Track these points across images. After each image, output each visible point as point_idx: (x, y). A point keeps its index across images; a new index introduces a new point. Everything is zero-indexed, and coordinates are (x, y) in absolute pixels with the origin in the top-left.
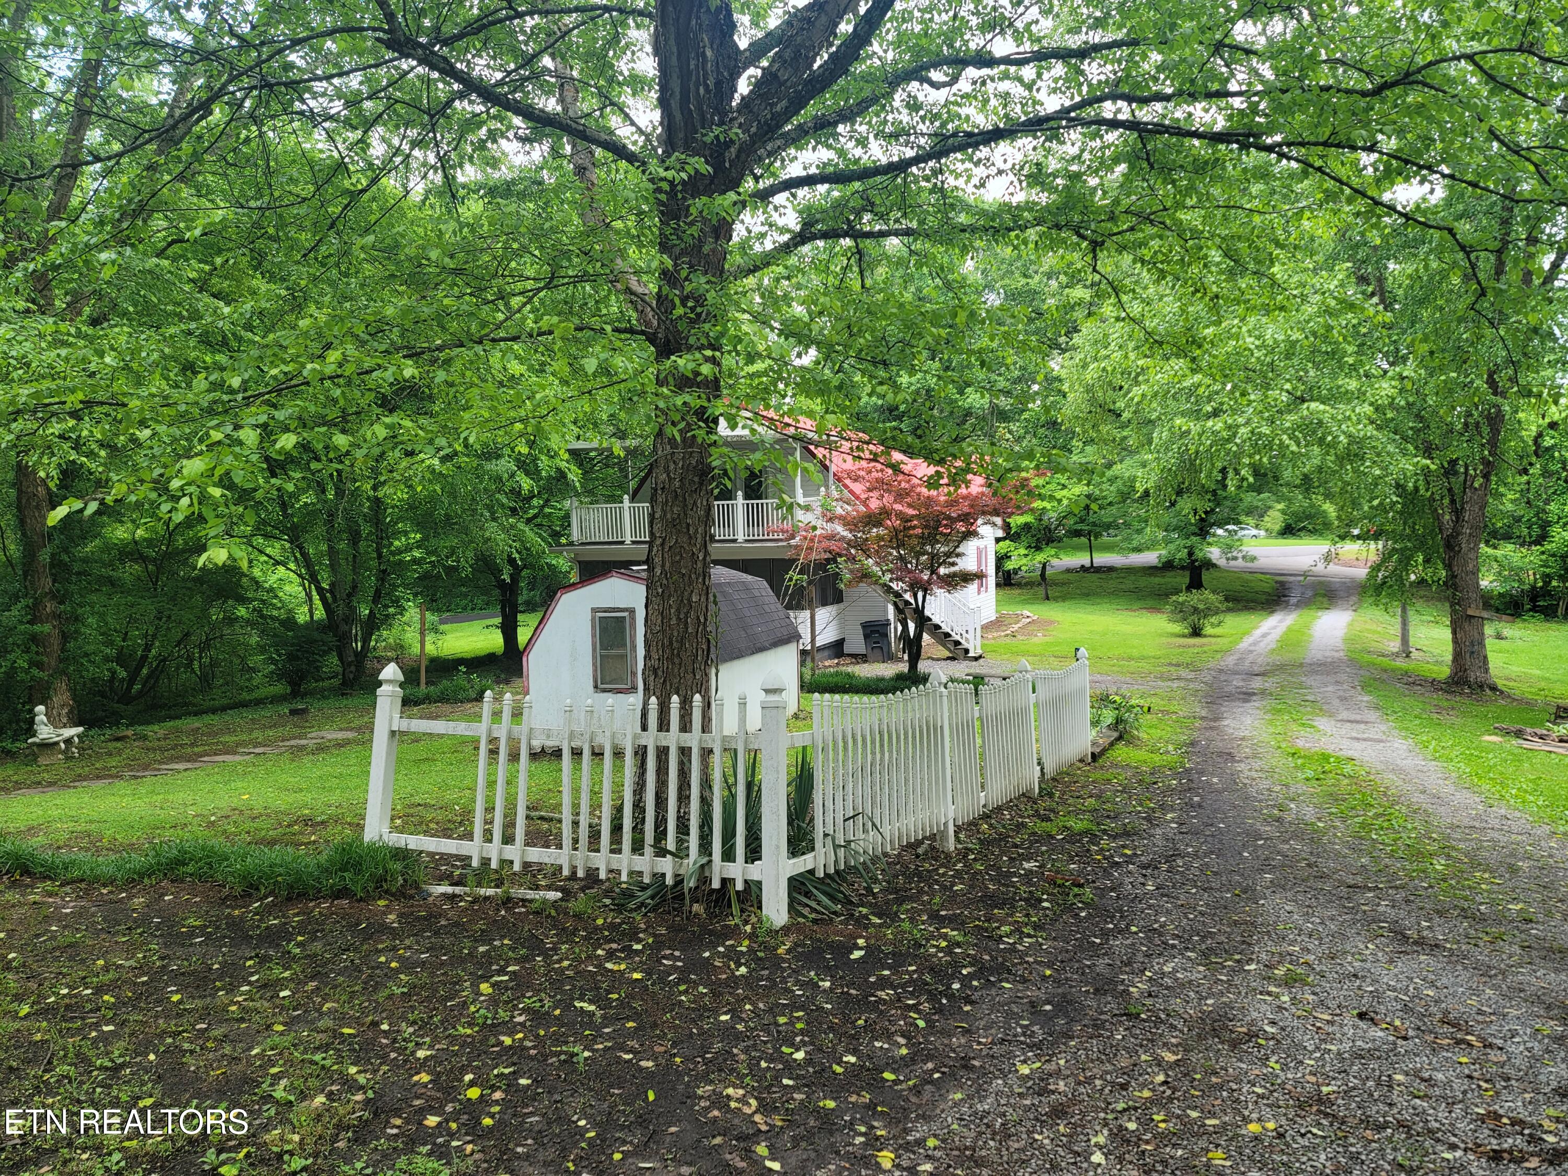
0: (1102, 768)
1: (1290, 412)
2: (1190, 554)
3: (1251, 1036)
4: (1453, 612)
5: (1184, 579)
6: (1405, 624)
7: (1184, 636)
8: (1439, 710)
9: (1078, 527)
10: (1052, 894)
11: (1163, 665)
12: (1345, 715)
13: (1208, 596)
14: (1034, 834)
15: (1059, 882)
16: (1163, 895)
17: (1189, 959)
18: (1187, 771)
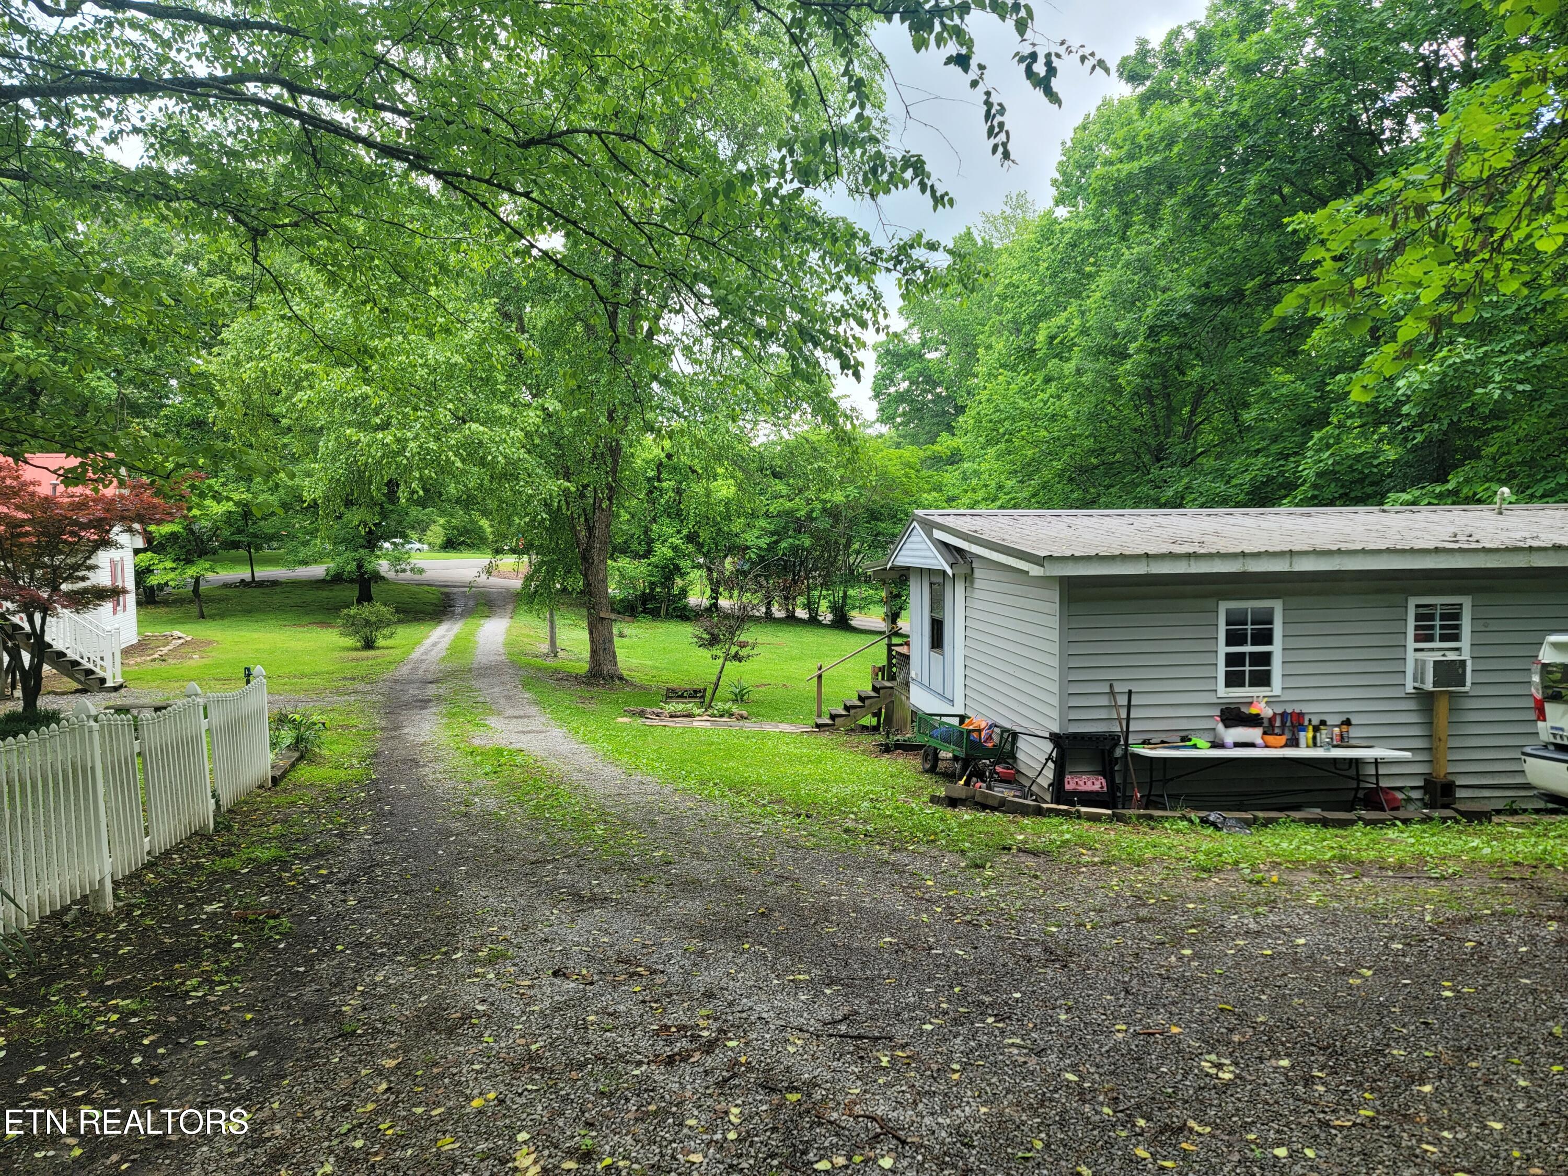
0: (285, 790)
1: (453, 431)
2: (360, 567)
3: (465, 1018)
4: (590, 614)
5: (354, 592)
6: (552, 627)
7: (357, 649)
8: (583, 700)
9: (236, 538)
10: (244, 932)
11: (338, 680)
12: (511, 712)
13: (380, 608)
14: (214, 873)
15: (252, 917)
16: (365, 908)
17: (400, 963)
18: (375, 782)
